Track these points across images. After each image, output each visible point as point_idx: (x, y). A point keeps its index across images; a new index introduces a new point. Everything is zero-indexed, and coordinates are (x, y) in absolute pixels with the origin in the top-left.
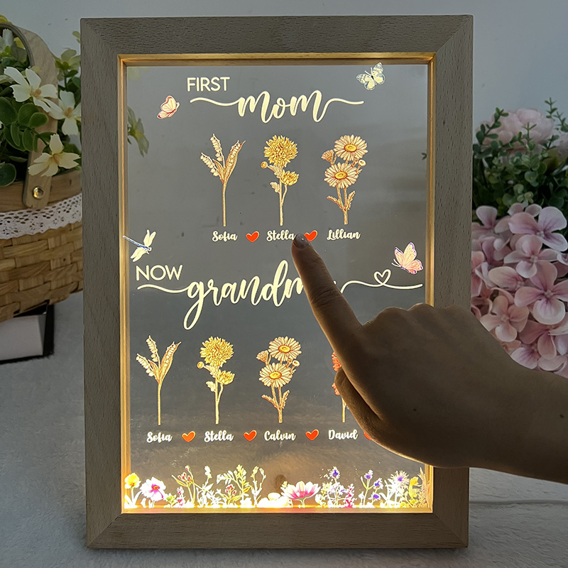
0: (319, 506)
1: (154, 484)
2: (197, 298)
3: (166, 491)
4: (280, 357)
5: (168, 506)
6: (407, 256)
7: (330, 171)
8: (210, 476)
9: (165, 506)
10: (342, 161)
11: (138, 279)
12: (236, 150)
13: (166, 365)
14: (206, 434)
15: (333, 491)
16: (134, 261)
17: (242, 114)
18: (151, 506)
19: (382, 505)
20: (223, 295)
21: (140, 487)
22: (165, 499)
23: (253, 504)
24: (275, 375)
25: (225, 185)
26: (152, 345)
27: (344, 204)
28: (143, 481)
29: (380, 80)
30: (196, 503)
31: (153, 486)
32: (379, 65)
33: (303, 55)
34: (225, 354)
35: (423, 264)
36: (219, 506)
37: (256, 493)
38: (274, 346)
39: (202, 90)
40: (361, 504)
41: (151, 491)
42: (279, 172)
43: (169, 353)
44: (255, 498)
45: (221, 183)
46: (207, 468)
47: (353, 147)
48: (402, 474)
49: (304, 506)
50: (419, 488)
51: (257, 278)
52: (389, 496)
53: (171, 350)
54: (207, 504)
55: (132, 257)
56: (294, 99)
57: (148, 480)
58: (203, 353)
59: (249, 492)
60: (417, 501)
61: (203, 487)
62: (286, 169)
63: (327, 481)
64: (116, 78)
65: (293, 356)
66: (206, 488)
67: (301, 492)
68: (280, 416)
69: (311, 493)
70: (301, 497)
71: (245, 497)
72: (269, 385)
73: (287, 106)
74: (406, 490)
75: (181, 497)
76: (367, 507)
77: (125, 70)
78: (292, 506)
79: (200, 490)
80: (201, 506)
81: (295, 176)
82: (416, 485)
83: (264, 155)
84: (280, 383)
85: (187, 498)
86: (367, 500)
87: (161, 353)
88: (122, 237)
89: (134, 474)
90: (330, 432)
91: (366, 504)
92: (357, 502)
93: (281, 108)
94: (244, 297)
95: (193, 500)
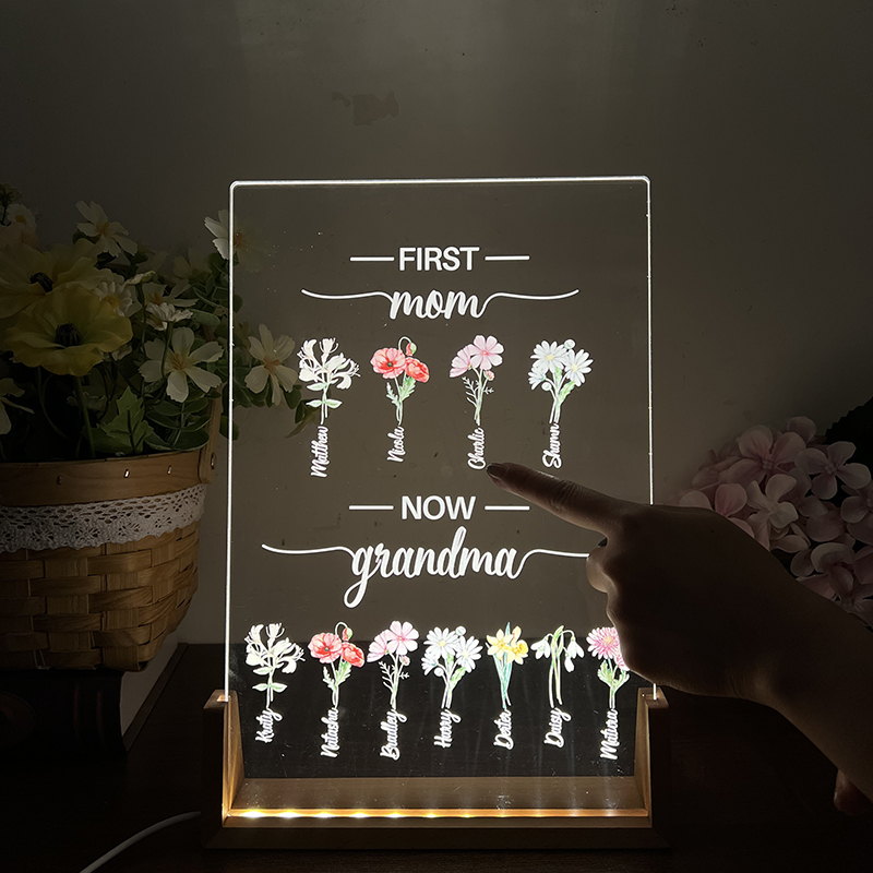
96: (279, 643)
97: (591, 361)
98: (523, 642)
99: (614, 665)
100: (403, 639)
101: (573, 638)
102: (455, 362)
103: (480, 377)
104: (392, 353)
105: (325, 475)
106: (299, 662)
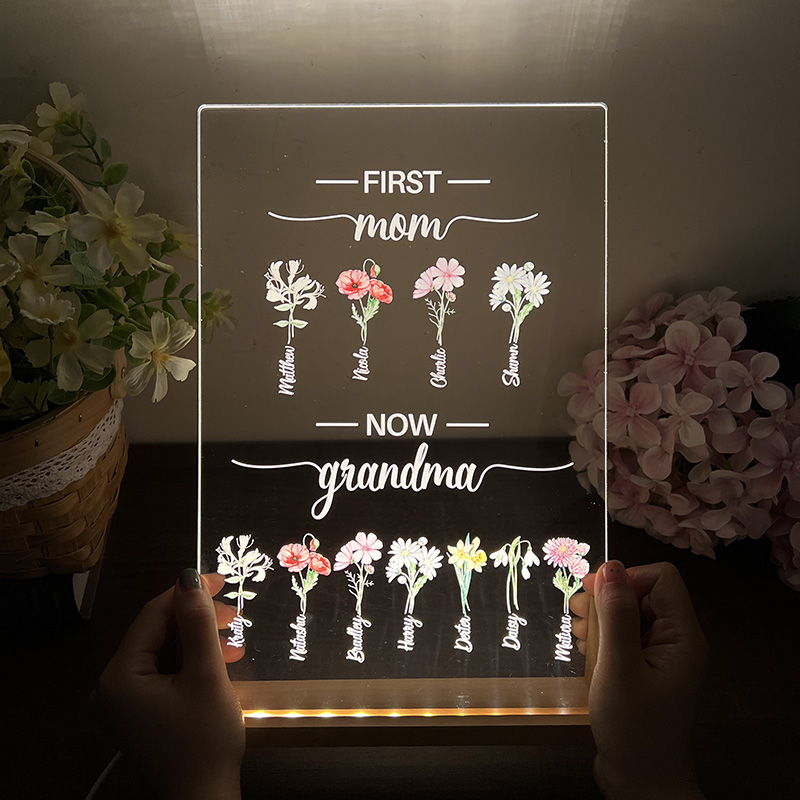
96: (249, 554)
97: (549, 283)
98: (481, 552)
99: (568, 573)
100: (368, 549)
101: (530, 548)
102: (418, 284)
103: (442, 299)
104: (356, 275)
105: (292, 394)
106: (268, 572)
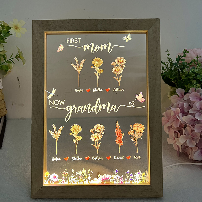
0: (111, 183)
1: (54, 175)
2: (70, 111)
3: (59, 178)
4: (98, 131)
5: (59, 183)
6: (140, 97)
7: (114, 69)
8: (73, 173)
9: (58, 183)
10: (118, 65)
11: (50, 105)
12: (83, 62)
13: (59, 134)
14: (72, 157)
15: (116, 178)
16: (49, 99)
17: (85, 50)
18: (53, 183)
19: (133, 183)
20: (78, 110)
21: (49, 176)
22: (58, 180)
23: (88, 182)
24: (96, 137)
25: (79, 74)
26: (54, 127)
27: (119, 79)
28: (51, 174)
29: (130, 39)
30: (69, 182)
31: (54, 176)
32: (130, 34)
33: (105, 31)
34: (79, 130)
35: (145, 99)
36: (77, 183)
37: (89, 178)
38: (95, 127)
39: (72, 42)
40: (126, 182)
41: (53, 178)
42: (97, 69)
43: (60, 130)
44: (89, 180)
45: (78, 73)
46: (73, 170)
47: (121, 61)
48: (140, 171)
49: (106, 183)
50: (146, 176)
51: (90, 104)
52: (135, 179)
53: (61, 129)
54: (72, 182)
55: (48, 97)
56: (102, 45)
57: (52, 174)
58: (72, 130)
59: (87, 178)
60: (145, 181)
61: (71, 176)
62: (99, 68)
63: (114, 174)
64: (44, 39)
65: (102, 131)
66: (72, 177)
67: (105, 178)
68: (98, 151)
69: (108, 178)
70: (105, 180)
71: (86, 180)
72: (94, 141)
73: (100, 47)
74: (141, 177)
75: (64, 180)
76: (128, 183)
77: (46, 36)
78: (102, 183)
79: (70, 177)
80: (71, 183)
81: (102, 70)
82: (144, 175)
83: (92, 63)
84: (98, 140)
85: (66, 180)
86: (128, 181)
87: (57, 130)
88: (45, 91)
89: (47, 172)
90: (115, 157)
91: (127, 182)
92: (124, 181)
93: (97, 48)
94: (85, 111)
95: (68, 181)
